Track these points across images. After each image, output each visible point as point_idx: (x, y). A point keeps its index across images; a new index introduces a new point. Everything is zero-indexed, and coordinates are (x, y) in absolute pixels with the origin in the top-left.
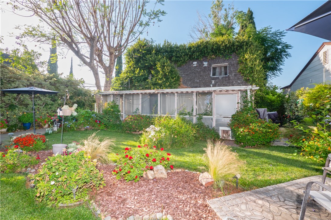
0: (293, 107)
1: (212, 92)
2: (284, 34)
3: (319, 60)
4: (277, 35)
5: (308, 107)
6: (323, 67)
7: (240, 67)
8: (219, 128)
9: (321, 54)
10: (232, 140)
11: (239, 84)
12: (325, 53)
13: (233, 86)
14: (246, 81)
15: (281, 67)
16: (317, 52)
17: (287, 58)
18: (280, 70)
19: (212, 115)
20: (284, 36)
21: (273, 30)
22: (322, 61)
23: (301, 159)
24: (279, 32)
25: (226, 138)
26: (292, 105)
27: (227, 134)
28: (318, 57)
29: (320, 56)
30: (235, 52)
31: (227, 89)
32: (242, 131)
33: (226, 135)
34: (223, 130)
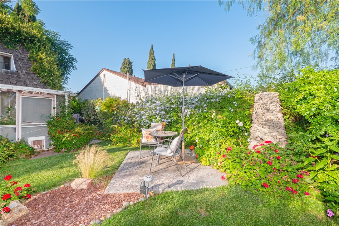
0: (90, 113)
1: (16, 93)
2: (71, 48)
3: (100, 79)
4: (65, 45)
5: (104, 112)
6: (103, 85)
7: (33, 66)
8: (28, 139)
9: (101, 75)
10: (47, 150)
11: (35, 86)
12: (104, 75)
13: (27, 86)
14: (44, 84)
15: (68, 76)
16: (99, 73)
17: (73, 69)
18: (67, 78)
19: (15, 123)
20: (71, 49)
21: (61, 39)
22: (102, 81)
23: (114, 147)
24: (67, 44)
25: (39, 150)
26: (88, 111)
27: (39, 144)
28: (100, 77)
29: (101, 77)
30: (23, 45)
31: (41, 91)
32: (68, 136)
33: (38, 146)
34: (34, 141)
